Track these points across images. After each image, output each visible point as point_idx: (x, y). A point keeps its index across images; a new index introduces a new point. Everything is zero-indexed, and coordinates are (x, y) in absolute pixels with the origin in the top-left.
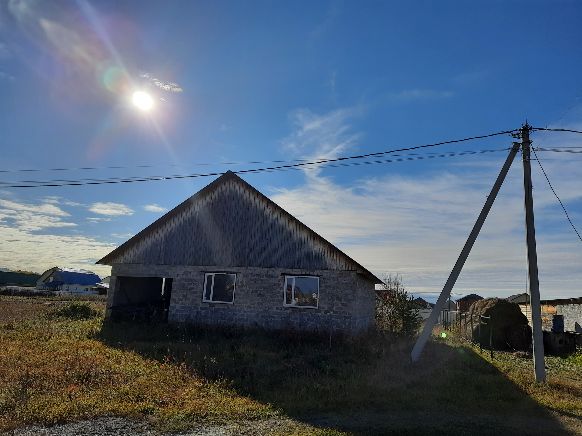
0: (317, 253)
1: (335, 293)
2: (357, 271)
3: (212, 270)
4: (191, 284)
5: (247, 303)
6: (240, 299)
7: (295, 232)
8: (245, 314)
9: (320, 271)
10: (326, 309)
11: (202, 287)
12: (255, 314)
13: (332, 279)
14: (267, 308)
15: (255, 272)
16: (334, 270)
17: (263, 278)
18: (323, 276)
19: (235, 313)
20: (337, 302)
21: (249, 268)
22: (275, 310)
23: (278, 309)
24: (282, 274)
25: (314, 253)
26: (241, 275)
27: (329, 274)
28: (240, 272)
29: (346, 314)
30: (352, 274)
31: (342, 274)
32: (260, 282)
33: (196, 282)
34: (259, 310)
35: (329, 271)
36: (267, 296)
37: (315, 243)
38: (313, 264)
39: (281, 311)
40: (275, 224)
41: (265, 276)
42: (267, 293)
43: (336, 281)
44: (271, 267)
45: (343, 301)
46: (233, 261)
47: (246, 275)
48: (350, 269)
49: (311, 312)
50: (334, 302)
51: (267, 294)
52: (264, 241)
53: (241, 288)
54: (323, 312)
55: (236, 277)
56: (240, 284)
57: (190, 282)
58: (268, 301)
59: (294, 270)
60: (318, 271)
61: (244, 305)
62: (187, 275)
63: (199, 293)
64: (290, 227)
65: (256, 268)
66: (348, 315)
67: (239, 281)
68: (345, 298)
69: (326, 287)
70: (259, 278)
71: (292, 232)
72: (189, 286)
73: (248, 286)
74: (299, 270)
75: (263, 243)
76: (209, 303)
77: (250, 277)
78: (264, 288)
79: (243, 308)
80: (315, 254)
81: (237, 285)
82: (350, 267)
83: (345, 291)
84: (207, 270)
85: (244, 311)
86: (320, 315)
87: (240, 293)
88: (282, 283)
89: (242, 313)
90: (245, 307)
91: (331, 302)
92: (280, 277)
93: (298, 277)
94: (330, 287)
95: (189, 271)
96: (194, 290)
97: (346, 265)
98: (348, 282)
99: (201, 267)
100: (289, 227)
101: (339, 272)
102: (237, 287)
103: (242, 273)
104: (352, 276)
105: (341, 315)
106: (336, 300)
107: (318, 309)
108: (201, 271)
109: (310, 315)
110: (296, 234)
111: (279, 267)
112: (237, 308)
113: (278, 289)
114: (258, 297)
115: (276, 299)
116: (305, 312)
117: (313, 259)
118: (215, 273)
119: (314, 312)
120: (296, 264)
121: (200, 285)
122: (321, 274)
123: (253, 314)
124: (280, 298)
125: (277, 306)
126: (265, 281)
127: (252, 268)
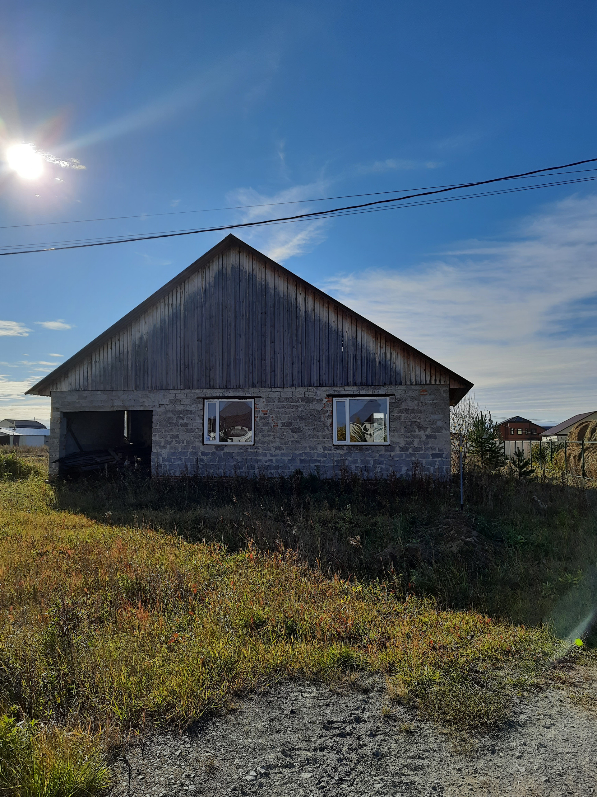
0: (382, 360)
1: (415, 420)
2: (449, 384)
3: (215, 395)
4: (183, 418)
5: (275, 442)
6: (263, 436)
7: (345, 329)
8: (274, 459)
9: (390, 388)
10: (402, 445)
11: (201, 421)
12: (290, 458)
13: (409, 399)
14: (308, 448)
15: (283, 396)
16: (412, 385)
17: (298, 404)
18: (394, 395)
19: (258, 458)
20: (420, 433)
21: (273, 390)
22: (320, 451)
23: (325, 448)
24: (327, 395)
25: (378, 360)
26: (262, 400)
27: (404, 392)
28: (260, 397)
29: (436, 450)
30: (442, 390)
31: (425, 391)
32: (294, 410)
33: (191, 414)
34: (296, 452)
35: (404, 387)
36: (306, 429)
37: (379, 344)
38: (377, 377)
39: (330, 452)
40: (310, 318)
41: (300, 400)
42: (305, 426)
43: (416, 402)
44: (310, 386)
45: (429, 432)
46: (247, 379)
47: (269, 401)
48: (438, 383)
49: (378, 451)
50: (415, 433)
51: (306, 427)
52: (296, 347)
53: (263, 421)
54: (398, 449)
55: (255, 404)
56: (261, 414)
57: (181, 416)
58: (308, 439)
59: (347, 388)
60: (386, 388)
61: (271, 445)
62: (176, 405)
63: (197, 430)
64: (336, 322)
65: (286, 389)
66: (439, 451)
67: (260, 410)
68: (432, 426)
69: (400, 411)
70: (292, 404)
71: (340, 330)
72: (181, 421)
73: (274, 417)
74: (355, 388)
75: (295, 350)
76: (214, 445)
77: (276, 402)
78: (301, 418)
79: (270, 450)
80: (380, 362)
81: (256, 416)
82: (438, 379)
83: (432, 415)
84: (207, 396)
85: (271, 455)
86: (392, 454)
87: (263, 427)
88: (328, 410)
89: (269, 457)
90: (272, 449)
91: (410, 434)
92: (325, 400)
93: (353, 398)
94: (407, 411)
95: (178, 398)
96: (189, 427)
97: (431, 377)
98: (435, 402)
99: (197, 391)
100: (334, 322)
101: (421, 388)
102: (258, 419)
103: (263, 398)
104: (442, 392)
105: (427, 452)
106: (417, 430)
107: (389, 445)
108: (198, 398)
109: (378, 455)
110: (347, 332)
111: (322, 385)
112: (261, 451)
113: (322, 420)
114: (292, 432)
115: (320, 434)
116: (368, 451)
117: (377, 370)
118: (220, 400)
119: (384, 450)
120: (350, 380)
121: (197, 418)
122: (391, 393)
123: (286, 458)
124: (327, 432)
125: (324, 445)
126: (302, 407)
127: (279, 390)
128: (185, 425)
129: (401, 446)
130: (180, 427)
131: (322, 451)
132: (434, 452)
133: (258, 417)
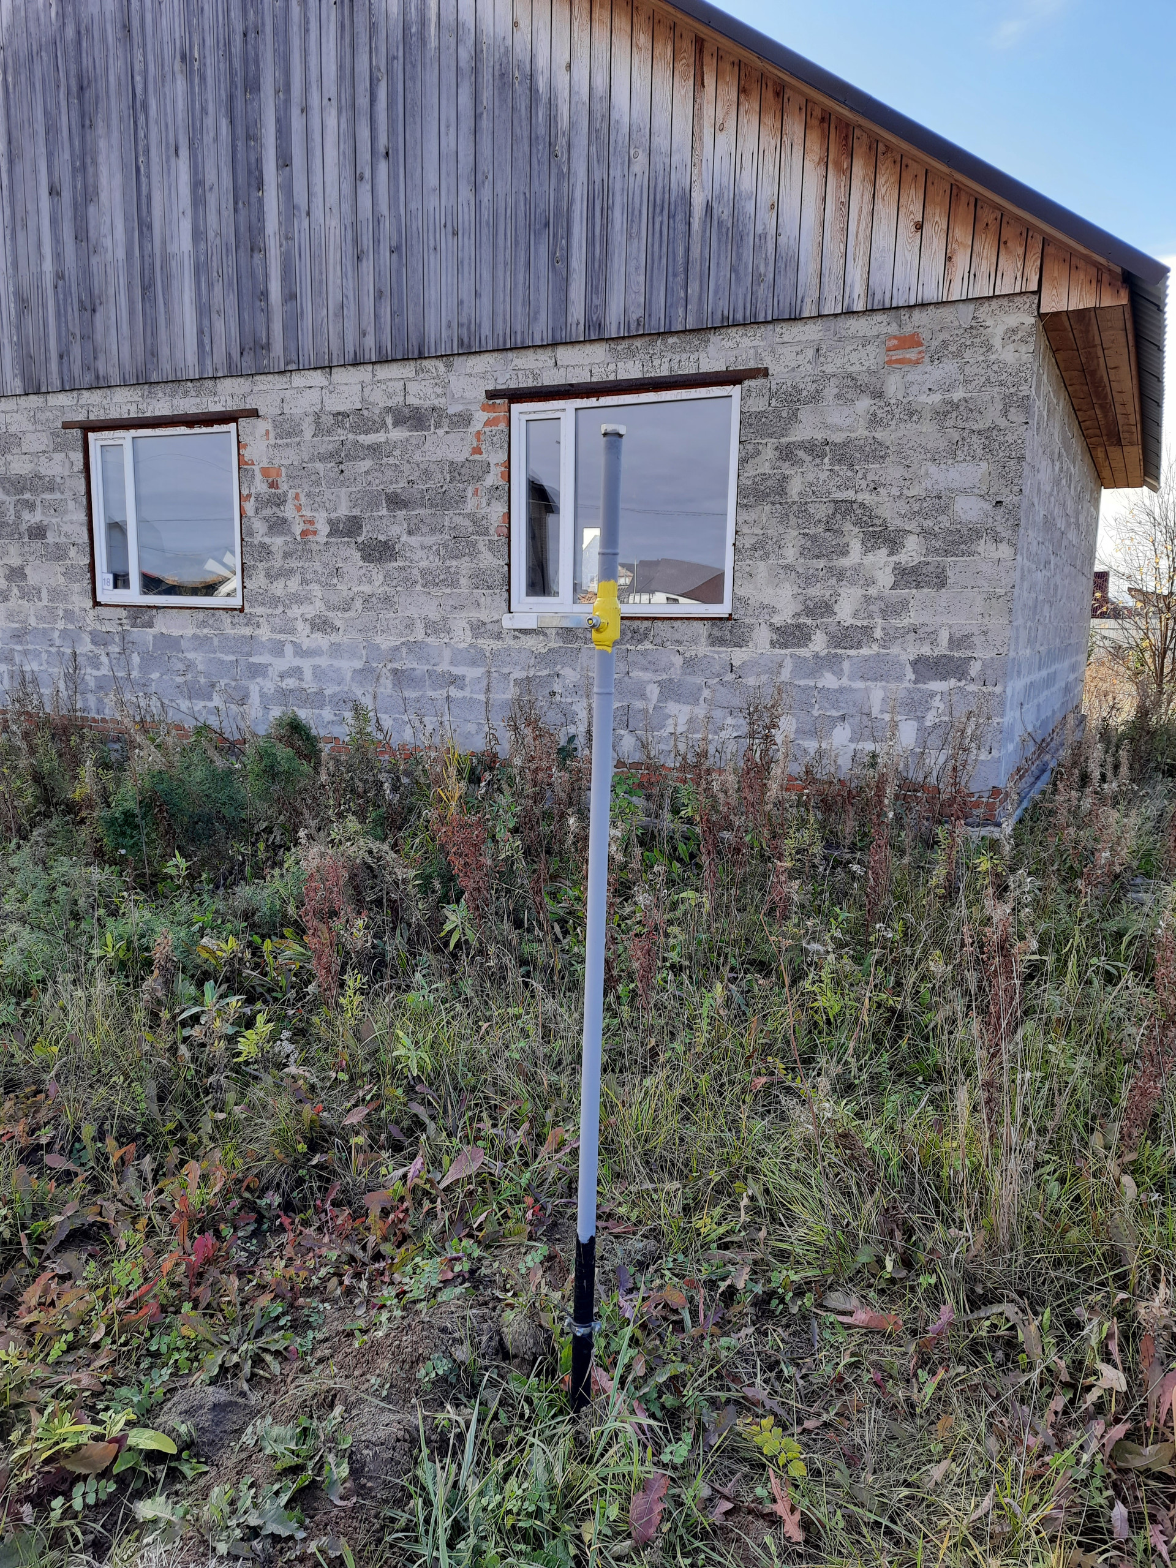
0: (720, 198)
1: (849, 494)
2: (1039, 292)
3: (114, 414)
4: (32, 507)
5: (308, 599)
6: (271, 577)
7: (562, 57)
8: (306, 665)
9: (746, 342)
10: (785, 615)
11: (82, 517)
12: (359, 664)
13: (830, 391)
14: (420, 628)
15: (335, 404)
16: (850, 313)
17: (379, 437)
18: (764, 373)
19: (254, 659)
20: (870, 558)
21: (298, 380)
22: (462, 636)
23: (478, 628)
24: (492, 395)
25: (698, 200)
26: (261, 426)
27: (810, 353)
28: (254, 413)
29: (934, 643)
30: (1000, 331)
31: (912, 341)
32: (367, 464)
33: (52, 490)
34: (378, 640)
35: (811, 332)
36: (412, 549)
37: (708, 111)
38: (694, 289)
39: (496, 645)
40: (423, 22)
41: (389, 421)
42: (410, 533)
43: (864, 404)
44: (421, 357)
45: (912, 551)
46: (207, 341)
47: (286, 429)
48: (983, 289)
49: (680, 642)
50: (845, 562)
51: (414, 541)
53: (268, 512)
54: (762, 637)
55: (238, 443)
56: (260, 486)
57: (27, 496)
58: (419, 587)
59: (564, 354)
60: (730, 344)
61: (295, 611)
62: (9, 457)
63: (72, 552)
64: (524, 24)
65: (341, 376)
66: (951, 649)
67: (257, 469)
68: (928, 523)
69: (787, 454)
70: (362, 438)
71: (542, 62)
72: (26, 516)
73: (302, 497)
74: (598, 353)
76: (124, 607)
77: (308, 434)
78: (395, 501)
79: (292, 631)
80: (709, 208)
81: (245, 492)
82: (984, 267)
83: (933, 469)
84: (92, 417)
85: (299, 651)
86: (739, 656)
87: (267, 540)
88: (493, 462)
89: (289, 660)
90: (300, 625)
91: (821, 563)
92: (480, 417)
93: (592, 402)
94: (816, 450)
95: (12, 429)
96: (51, 538)
97: (948, 259)
98: (958, 395)
99: (63, 399)
100: (515, 24)
101: (893, 329)
102: (250, 507)
103: (265, 418)
104: (997, 342)
105: (895, 650)
106: (856, 546)
107: (730, 618)
108: (67, 425)
109: (678, 660)
110: (569, 67)
111: (469, 351)
112: (264, 633)
113: (470, 505)
114: (364, 559)
115: (464, 566)
116: (640, 641)
117: (695, 252)
118: (133, 433)
119: (703, 640)
120: (577, 312)
122: (752, 365)
123: (347, 665)
124: (489, 560)
125: (474, 614)
126: (397, 453)
127: (317, 378)
128: (38, 533)
129: (777, 620)
130: (26, 539)
131: (469, 640)
132: (926, 650)
133: (249, 496)
